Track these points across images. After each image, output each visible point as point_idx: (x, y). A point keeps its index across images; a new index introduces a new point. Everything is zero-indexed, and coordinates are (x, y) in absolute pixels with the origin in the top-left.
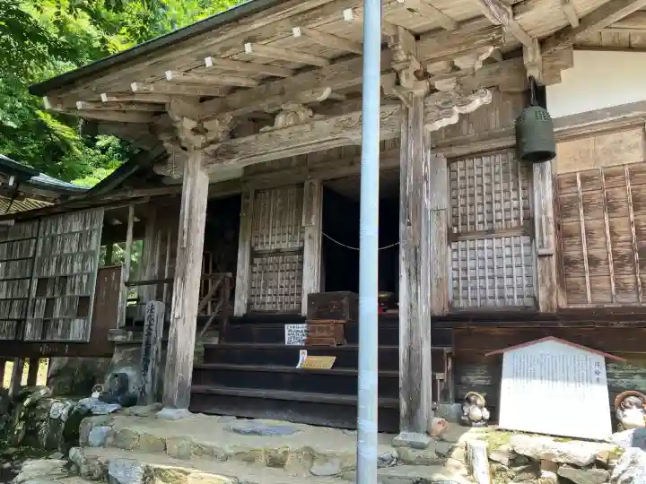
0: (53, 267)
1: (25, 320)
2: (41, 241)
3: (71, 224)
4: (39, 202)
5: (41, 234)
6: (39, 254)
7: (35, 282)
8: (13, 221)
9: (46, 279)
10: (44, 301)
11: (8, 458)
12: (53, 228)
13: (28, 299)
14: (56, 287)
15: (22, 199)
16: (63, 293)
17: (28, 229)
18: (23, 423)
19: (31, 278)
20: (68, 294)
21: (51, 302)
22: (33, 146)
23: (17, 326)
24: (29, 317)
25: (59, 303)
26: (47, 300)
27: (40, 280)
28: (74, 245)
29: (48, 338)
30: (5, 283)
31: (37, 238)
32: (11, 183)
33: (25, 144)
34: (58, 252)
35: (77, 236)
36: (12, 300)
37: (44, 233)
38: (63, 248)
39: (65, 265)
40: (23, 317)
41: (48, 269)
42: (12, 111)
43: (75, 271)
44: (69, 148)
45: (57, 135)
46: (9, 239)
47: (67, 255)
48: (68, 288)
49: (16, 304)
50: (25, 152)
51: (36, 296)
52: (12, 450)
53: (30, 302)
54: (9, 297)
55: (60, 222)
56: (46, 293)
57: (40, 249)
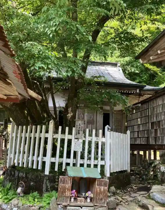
0: (155, 118)
1: (149, 137)
2: (150, 109)
3: (158, 102)
4: (148, 96)
5: (149, 107)
6: (150, 114)
7: (150, 124)
8: (140, 104)
9: (153, 123)
10: (154, 130)
11: (149, 183)
12: (153, 104)
13: (149, 130)
14: (157, 125)
15: (143, 96)
16: (159, 127)
17: (145, 106)
18: (153, 172)
19: (149, 123)
20: (161, 127)
21: (156, 130)
22: (145, 77)
23: (147, 139)
24: (150, 136)
25: (158, 131)
26: (155, 130)
27: (152, 123)
28: (161, 109)
29: (157, 143)
30: (141, 125)
31: (148, 109)
32: (138, 91)
33: (142, 77)
34: (156, 113)
35: (161, 106)
36: (144, 131)
37: (150, 107)
38: (157, 111)
39: (159, 117)
40: (148, 136)
41: (153, 119)
42: (137, 67)
43: (162, 119)
44: (157, 74)
45: (152, 71)
46: (140, 111)
47: (159, 113)
48: (161, 125)
49: (146, 132)
50: (143, 80)
51: (151, 129)
52: (150, 181)
53: (150, 131)
54: (143, 130)
55: (155, 102)
56: (154, 127)
57: (150, 113)
